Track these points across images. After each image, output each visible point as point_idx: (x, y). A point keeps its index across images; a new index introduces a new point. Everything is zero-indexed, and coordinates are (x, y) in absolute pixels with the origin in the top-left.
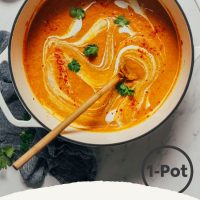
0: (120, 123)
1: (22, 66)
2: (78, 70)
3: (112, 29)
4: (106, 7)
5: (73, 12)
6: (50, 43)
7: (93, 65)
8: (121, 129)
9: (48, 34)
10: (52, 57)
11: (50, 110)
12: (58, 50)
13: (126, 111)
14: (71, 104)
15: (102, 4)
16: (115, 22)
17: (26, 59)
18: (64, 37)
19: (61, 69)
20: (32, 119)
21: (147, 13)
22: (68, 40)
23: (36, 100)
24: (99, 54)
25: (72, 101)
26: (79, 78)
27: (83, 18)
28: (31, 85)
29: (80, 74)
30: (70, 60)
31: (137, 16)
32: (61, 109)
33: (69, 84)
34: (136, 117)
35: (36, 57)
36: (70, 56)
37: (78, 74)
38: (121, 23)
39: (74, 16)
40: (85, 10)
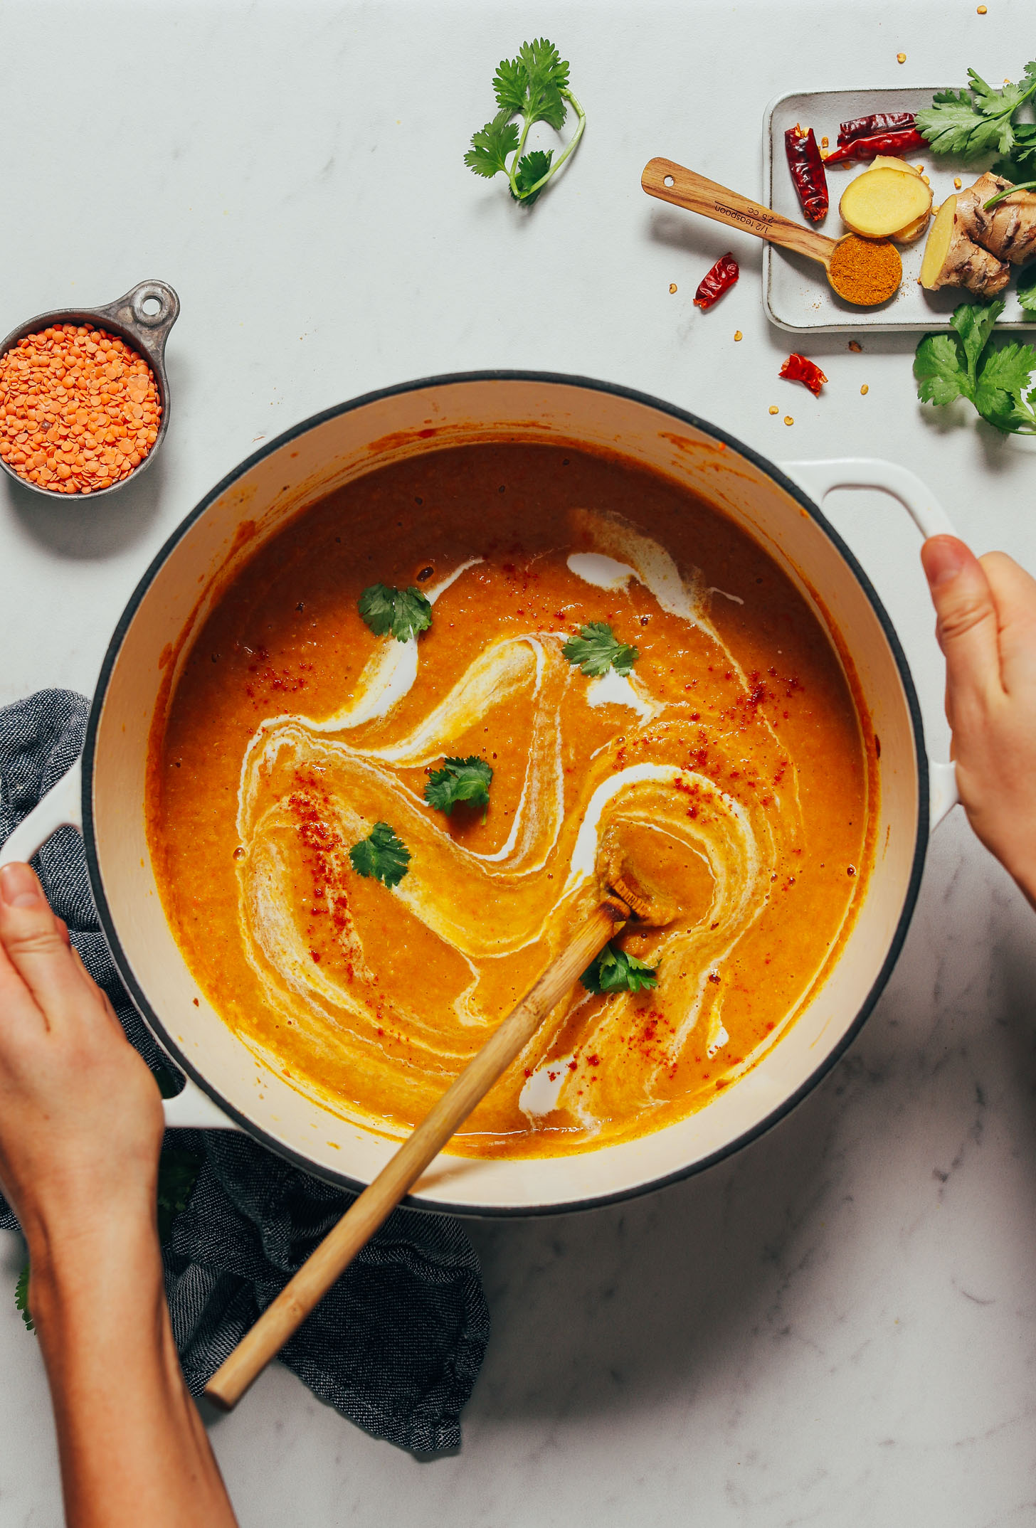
0: (587, 1119)
1: (147, 852)
2: (396, 876)
3: (554, 686)
4: (527, 580)
5: (377, 608)
6: (271, 750)
7: (467, 854)
8: (596, 1144)
9: (264, 706)
10: (280, 815)
11: (269, 1054)
12: (306, 780)
13: (612, 1067)
14: (364, 1028)
15: (509, 569)
16: (570, 653)
17: (160, 822)
18: (334, 723)
19: (319, 871)
20: (190, 1089)
21: (716, 610)
22: (352, 735)
23: (208, 1007)
24: (496, 804)
25: (368, 1016)
26: (401, 913)
27: (423, 636)
28: (184, 942)
29: (408, 893)
30: (363, 828)
31: (673, 624)
32: (320, 1050)
33: (354, 939)
34: (659, 1092)
35: (208, 811)
36: (364, 811)
37: (395, 889)
38: (598, 660)
39: (381, 627)
40: (432, 596)
